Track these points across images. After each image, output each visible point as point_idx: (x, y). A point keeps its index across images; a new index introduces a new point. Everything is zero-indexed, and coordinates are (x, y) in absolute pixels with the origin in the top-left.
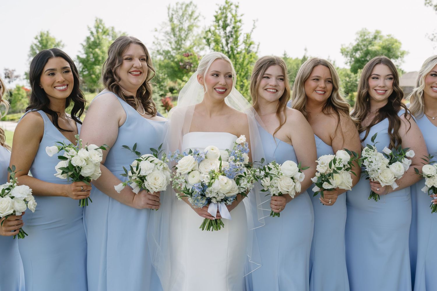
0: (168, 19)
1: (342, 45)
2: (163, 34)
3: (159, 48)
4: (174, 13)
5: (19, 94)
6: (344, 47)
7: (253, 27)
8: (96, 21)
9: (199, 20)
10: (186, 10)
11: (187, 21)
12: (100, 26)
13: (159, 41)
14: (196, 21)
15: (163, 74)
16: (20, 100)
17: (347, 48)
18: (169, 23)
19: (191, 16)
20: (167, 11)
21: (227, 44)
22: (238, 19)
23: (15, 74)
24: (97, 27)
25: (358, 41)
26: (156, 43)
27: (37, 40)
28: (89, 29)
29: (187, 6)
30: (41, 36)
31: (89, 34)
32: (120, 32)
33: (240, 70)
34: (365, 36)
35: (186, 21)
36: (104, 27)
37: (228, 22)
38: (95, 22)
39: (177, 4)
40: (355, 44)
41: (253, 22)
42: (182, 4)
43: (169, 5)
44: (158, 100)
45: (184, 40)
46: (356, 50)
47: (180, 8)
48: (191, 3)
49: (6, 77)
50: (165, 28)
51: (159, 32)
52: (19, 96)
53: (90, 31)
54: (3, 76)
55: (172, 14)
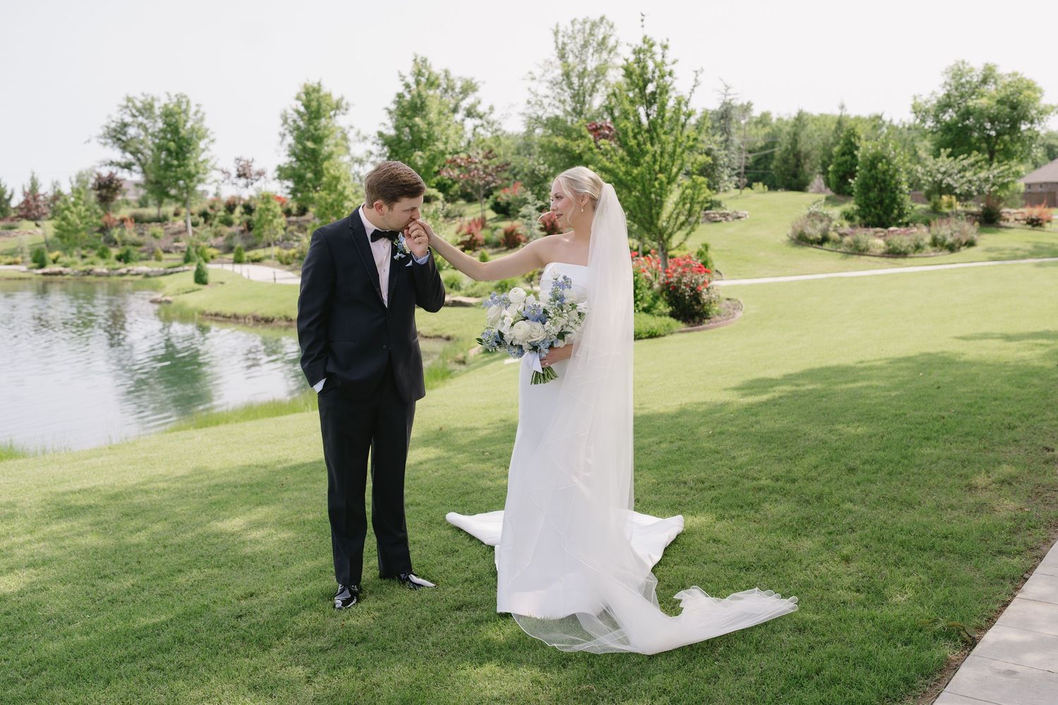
0: (555, 53)
1: (915, 98)
2: (547, 84)
3: (540, 113)
4: (566, 40)
5: (268, 210)
6: (919, 100)
7: (693, 83)
8: (415, 60)
9: (617, 54)
10: (591, 34)
11: (595, 56)
12: (424, 71)
13: (539, 98)
14: (612, 54)
15: (546, 166)
16: (271, 221)
17: (926, 102)
18: (558, 62)
19: (603, 43)
20: (552, 38)
21: (648, 115)
22: (667, 69)
24: (419, 74)
25: (948, 88)
26: (533, 102)
27: (299, 102)
28: (402, 78)
29: (594, 25)
30: (307, 94)
31: (401, 89)
32: (460, 78)
33: (670, 164)
34: (962, 76)
35: (591, 55)
36: (430, 74)
37: (649, 76)
38: (413, 63)
39: (573, 23)
40: (941, 93)
41: (694, 74)
42: (585, 22)
43: (557, 26)
44: (533, 217)
45: (591, 95)
46: (944, 106)
47: (579, 31)
48: (602, 19)
49: (239, 176)
50: (550, 72)
51: (540, 82)
52: (267, 213)
53: (403, 83)
54: (234, 173)
55: (564, 44)
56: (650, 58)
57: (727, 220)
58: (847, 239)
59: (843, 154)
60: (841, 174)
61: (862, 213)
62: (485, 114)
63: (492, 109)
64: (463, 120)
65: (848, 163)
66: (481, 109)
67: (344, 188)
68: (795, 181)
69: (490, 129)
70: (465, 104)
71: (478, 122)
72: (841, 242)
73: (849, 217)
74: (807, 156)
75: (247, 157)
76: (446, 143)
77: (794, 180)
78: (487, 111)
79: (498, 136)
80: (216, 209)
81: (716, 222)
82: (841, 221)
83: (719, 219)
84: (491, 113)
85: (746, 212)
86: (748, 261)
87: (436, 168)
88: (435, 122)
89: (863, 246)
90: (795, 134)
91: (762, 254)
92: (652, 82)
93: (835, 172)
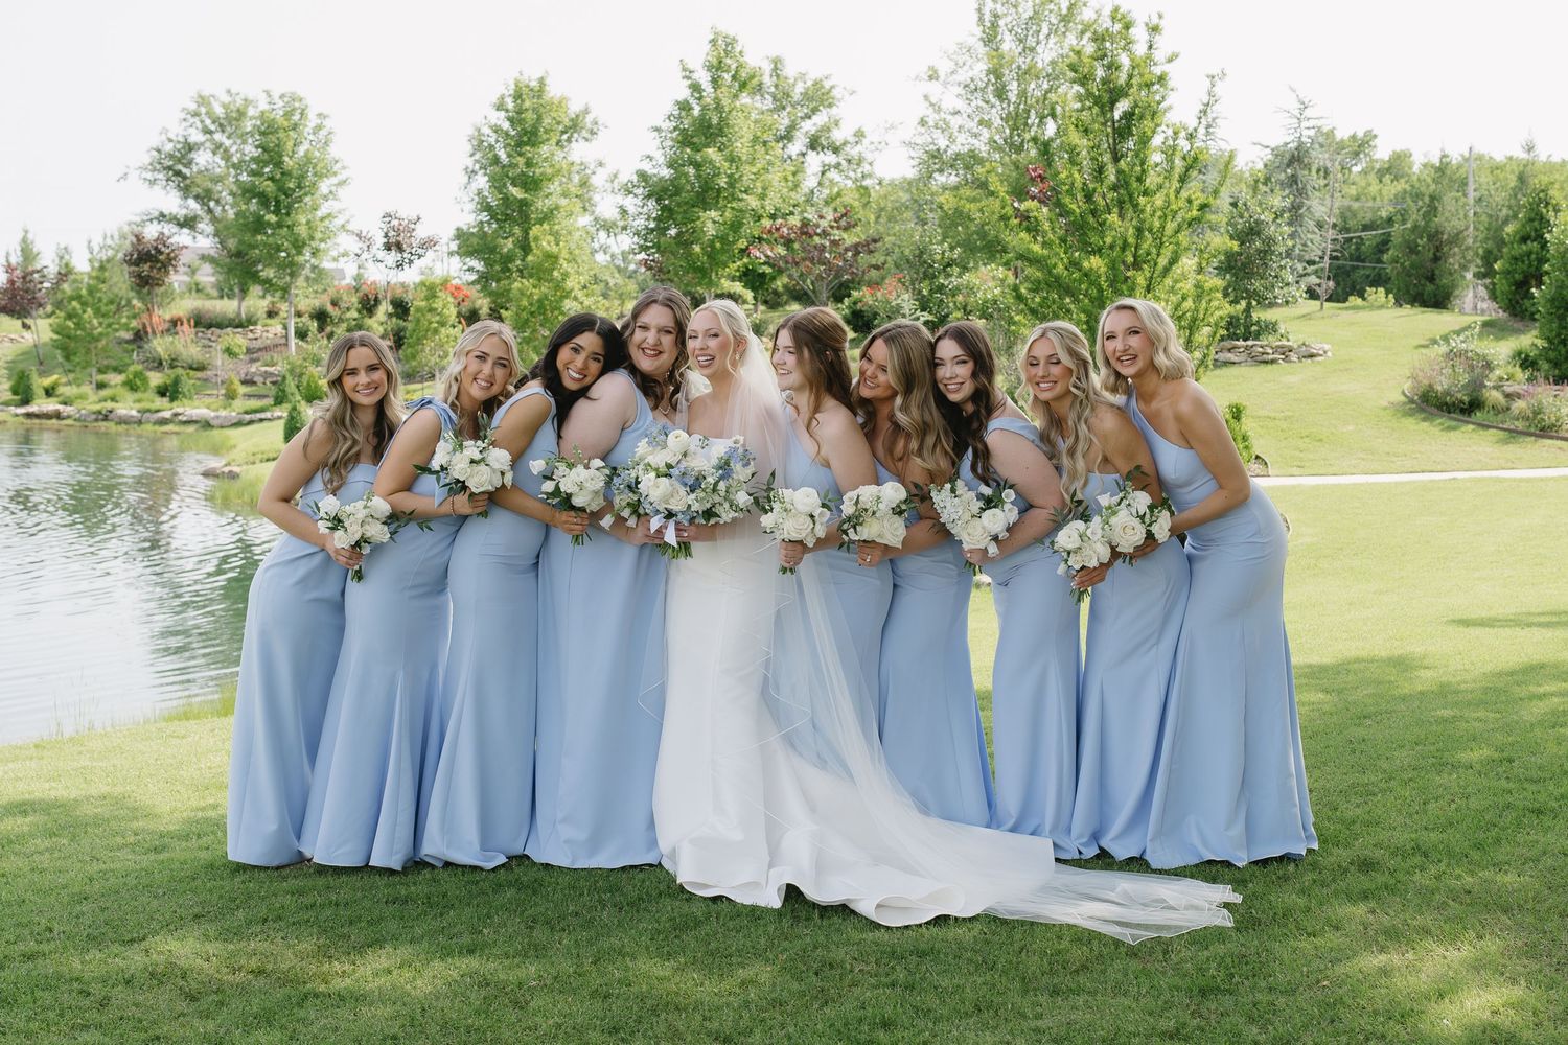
0: (978, 31)
2: (960, 90)
3: (942, 143)
4: (998, 10)
5: (431, 310)
7: (1206, 99)
8: (713, 42)
11: (1053, 40)
12: (728, 61)
13: (943, 115)
16: (436, 331)
18: (981, 49)
22: (1157, 70)
23: (421, 232)
24: (716, 68)
26: (931, 124)
27: (503, 114)
28: (688, 73)
30: (518, 96)
31: (683, 93)
32: (802, 76)
35: (1048, 37)
36: (740, 66)
37: (1122, 83)
38: (710, 46)
41: (1208, 82)
49: (388, 247)
50: (965, 68)
51: (945, 84)
52: (429, 316)
53: (689, 82)
54: (380, 241)
55: (996, 16)
56: (1124, 49)
57: (1287, 359)
58: (1519, 405)
59: (1524, 239)
60: (1517, 277)
61: (1552, 355)
62: (845, 143)
63: (860, 134)
64: (803, 154)
65: (1533, 256)
66: (838, 136)
67: (565, 275)
68: (1430, 288)
69: (852, 174)
70: (809, 126)
71: (831, 158)
72: (1508, 409)
73: (1526, 362)
74: (1456, 239)
75: (406, 213)
76: (763, 197)
77: (1428, 284)
78: (852, 139)
79: (866, 188)
80: (343, 305)
81: (1266, 362)
82: (1510, 369)
83: (1271, 357)
84: (857, 143)
85: (1327, 347)
86: (1321, 440)
87: (742, 243)
88: (744, 158)
89: (1549, 418)
90: (1433, 198)
91: (1351, 428)
92: (1126, 95)
93: (1507, 273)
